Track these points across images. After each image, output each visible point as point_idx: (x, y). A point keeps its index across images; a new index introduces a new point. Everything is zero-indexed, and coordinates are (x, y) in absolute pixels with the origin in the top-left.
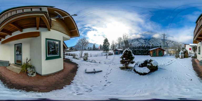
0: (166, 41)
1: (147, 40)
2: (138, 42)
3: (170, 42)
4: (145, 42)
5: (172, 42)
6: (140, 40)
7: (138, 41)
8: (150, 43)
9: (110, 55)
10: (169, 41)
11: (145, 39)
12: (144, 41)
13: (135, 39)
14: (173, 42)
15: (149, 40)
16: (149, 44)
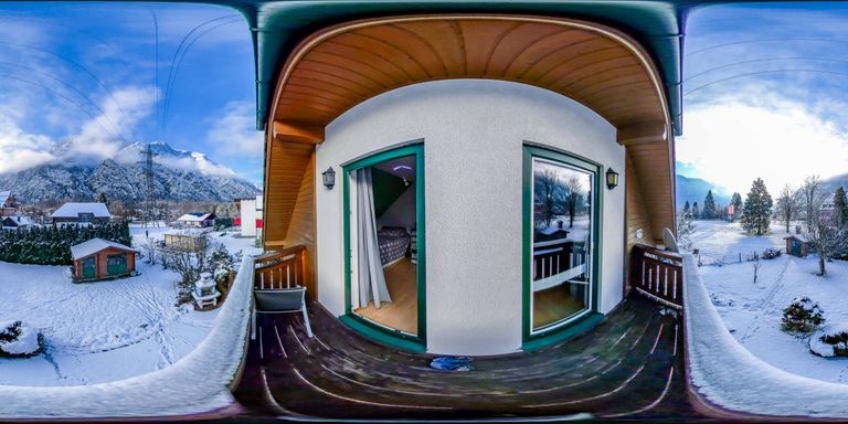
0: (163, 175)
1: (82, 170)
2: (44, 183)
3: (181, 179)
4: (74, 179)
5: (187, 178)
6: (51, 174)
7: (44, 177)
8: (96, 186)
9: (771, 258)
10: (174, 174)
11: (75, 170)
12: (68, 175)
13: (31, 169)
14: (189, 176)
15: (91, 171)
16: (91, 188)
